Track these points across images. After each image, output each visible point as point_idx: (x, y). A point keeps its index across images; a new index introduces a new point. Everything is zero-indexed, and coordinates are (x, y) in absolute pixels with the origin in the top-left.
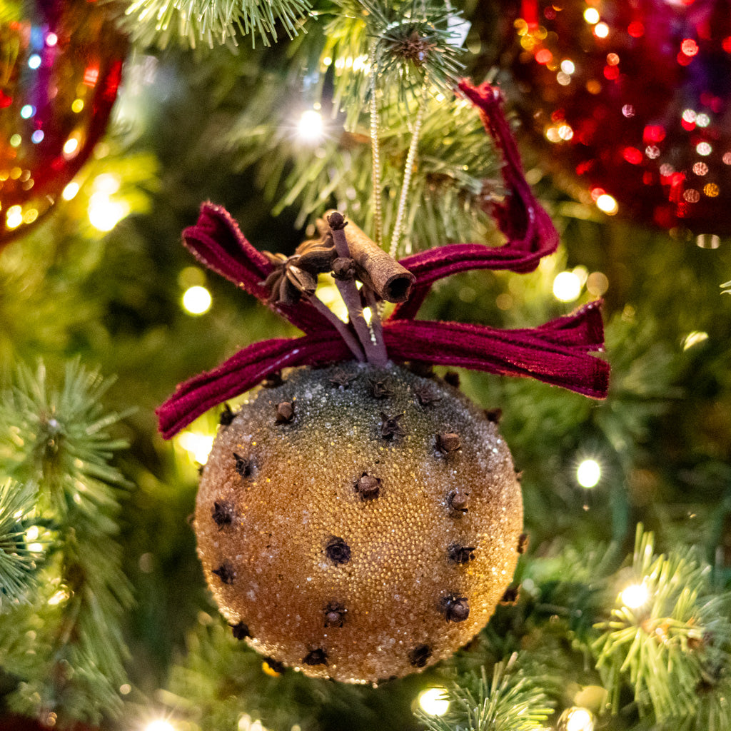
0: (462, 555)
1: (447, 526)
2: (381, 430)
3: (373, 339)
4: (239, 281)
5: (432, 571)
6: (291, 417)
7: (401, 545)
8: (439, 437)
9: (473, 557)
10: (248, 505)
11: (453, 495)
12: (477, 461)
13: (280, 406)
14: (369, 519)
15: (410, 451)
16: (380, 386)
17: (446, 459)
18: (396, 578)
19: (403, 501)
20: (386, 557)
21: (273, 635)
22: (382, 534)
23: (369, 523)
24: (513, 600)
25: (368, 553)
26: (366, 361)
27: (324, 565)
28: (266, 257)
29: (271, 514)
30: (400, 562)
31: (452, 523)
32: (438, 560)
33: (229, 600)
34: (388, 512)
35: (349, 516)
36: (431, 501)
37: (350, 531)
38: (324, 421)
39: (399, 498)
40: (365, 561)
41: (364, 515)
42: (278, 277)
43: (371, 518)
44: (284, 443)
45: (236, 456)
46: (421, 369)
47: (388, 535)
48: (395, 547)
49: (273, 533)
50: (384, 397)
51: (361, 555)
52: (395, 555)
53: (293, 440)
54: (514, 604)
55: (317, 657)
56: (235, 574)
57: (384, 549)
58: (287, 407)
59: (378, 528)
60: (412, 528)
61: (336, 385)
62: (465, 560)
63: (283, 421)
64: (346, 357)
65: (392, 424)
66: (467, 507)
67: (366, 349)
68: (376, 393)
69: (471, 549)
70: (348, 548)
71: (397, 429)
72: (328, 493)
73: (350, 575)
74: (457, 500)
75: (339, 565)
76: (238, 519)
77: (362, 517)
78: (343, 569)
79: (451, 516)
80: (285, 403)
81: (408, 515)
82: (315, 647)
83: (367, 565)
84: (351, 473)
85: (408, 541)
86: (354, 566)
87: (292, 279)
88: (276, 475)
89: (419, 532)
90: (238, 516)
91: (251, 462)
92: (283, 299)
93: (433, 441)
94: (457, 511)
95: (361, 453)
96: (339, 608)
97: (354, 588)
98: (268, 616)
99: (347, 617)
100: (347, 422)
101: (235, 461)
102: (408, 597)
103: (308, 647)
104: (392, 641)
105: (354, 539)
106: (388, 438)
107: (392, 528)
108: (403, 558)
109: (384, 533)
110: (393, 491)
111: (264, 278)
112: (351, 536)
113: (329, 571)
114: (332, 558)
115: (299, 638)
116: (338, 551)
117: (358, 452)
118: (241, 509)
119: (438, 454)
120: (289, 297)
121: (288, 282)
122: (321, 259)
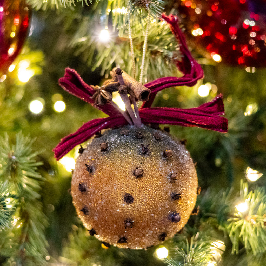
0: (176, 197)
1: (170, 186)
2: (142, 151)
3: (136, 116)
4: (82, 97)
5: (165, 204)
6: (107, 148)
7: (153, 195)
8: (164, 152)
9: (180, 197)
10: (92, 184)
11: (171, 174)
12: (179, 160)
13: (102, 144)
14: (140, 186)
15: (154, 158)
16: (140, 134)
17: (167, 160)
18: (152, 207)
19: (152, 178)
20: (147, 200)
21: (105, 233)
22: (145, 191)
23: (140, 187)
24: (196, 212)
25: (140, 199)
26: (133, 124)
27: (124, 205)
28: (92, 87)
29: (101, 186)
30: (153, 201)
31: (172, 185)
32: (167, 199)
33: (87, 221)
34: (147, 182)
35: (132, 185)
36: (163, 177)
37: (133, 191)
38: (120, 149)
39: (151, 177)
40: (139, 202)
41: (138, 184)
42: (97, 95)
43: (141, 185)
44: (105, 159)
45: (86, 165)
46: (155, 126)
47: (148, 191)
48: (151, 196)
49: (103, 194)
50: (142, 138)
51: (138, 200)
52: (151, 199)
53: (108, 157)
54: (197, 214)
55: (123, 240)
56: (89, 211)
57: (146, 197)
58: (105, 145)
59: (144, 189)
60: (156, 188)
61: (123, 135)
62: (178, 199)
63: (103, 150)
64: (125, 124)
65: (146, 148)
66: (177, 178)
67: (133, 120)
68: (138, 137)
69: (180, 194)
70: (132, 197)
71: (148, 150)
72: (123, 177)
73: (134, 208)
74: (173, 176)
75: (129, 204)
76: (89, 189)
77: (137, 185)
78: (131, 206)
79: (171, 182)
80: (104, 143)
81: (155, 183)
82: (122, 236)
83: (140, 203)
84: (132, 168)
85: (155, 193)
86: (135, 204)
87: (103, 95)
88: (102, 171)
89: (159, 189)
90: (89, 188)
91: (92, 167)
92: (100, 103)
93: (162, 153)
94: (173, 180)
95: (135, 160)
96: (130, 221)
97: (135, 212)
98: (102, 226)
99: (134, 224)
100: (128, 149)
101: (86, 167)
102: (157, 214)
103: (119, 236)
104: (152, 232)
105: (135, 194)
106: (145, 154)
107: (149, 188)
108: (154, 200)
109: (146, 191)
110: (148, 174)
111: (92, 96)
112: (133, 193)
113: (126, 207)
114: (127, 201)
115: (115, 233)
116: (129, 199)
117: (134, 160)
118: (90, 185)
119: (164, 158)
120: (102, 102)
121: (102, 96)
122: (114, 87)
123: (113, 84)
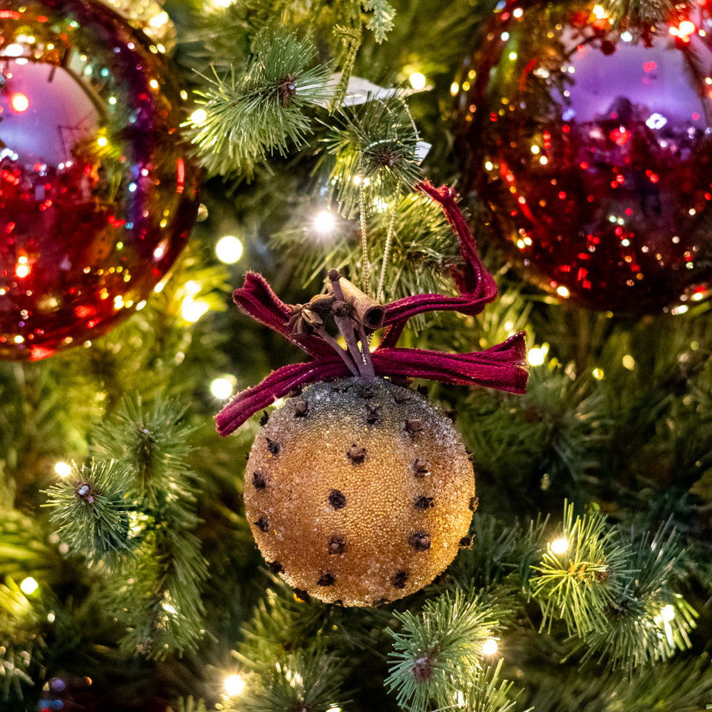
0: (424, 503)
1: (413, 482)
2: (367, 417)
3: (364, 361)
4: (272, 324)
6: (305, 411)
7: (381, 495)
8: (407, 421)
9: (432, 505)
10: (276, 472)
11: (417, 461)
12: (435, 440)
13: (297, 403)
14: (357, 477)
15: (387, 431)
16: (367, 390)
17: (412, 437)
18: (378, 518)
19: (381, 464)
20: (370, 503)
21: (297, 567)
22: (367, 487)
23: (358, 480)
24: (469, 544)
25: (358, 500)
26: (360, 376)
27: (327, 509)
28: (290, 307)
29: (291, 476)
30: (380, 507)
31: (417, 481)
32: (408, 506)
33: (267, 545)
34: (371, 472)
35: (344, 475)
36: (402, 465)
37: (345, 485)
38: (328, 413)
39: (378, 462)
40: (356, 506)
41: (355, 474)
42: (297, 318)
43: (359, 476)
44: (300, 429)
45: (268, 440)
46: (400, 380)
47: (371, 488)
48: (377, 496)
49: (293, 490)
50: (370, 397)
51: (353, 502)
52: (376, 501)
53: (307, 426)
54: (470, 547)
55: (327, 580)
56: (269, 523)
57: (369, 497)
58: (303, 405)
59: (364, 482)
60: (388, 483)
61: (337, 390)
62: (427, 507)
64: (347, 374)
65: (373, 413)
66: (427, 469)
67: (360, 367)
68: (365, 394)
69: (431, 499)
70: (344, 498)
71: (378, 416)
72: (329, 460)
73: (346, 516)
74: (420, 463)
75: (338, 510)
76: (270, 483)
77: (352, 475)
78: (341, 512)
79: (415, 475)
80: (301, 402)
81: (385, 474)
82: (325, 572)
83: (357, 509)
84: (346, 446)
85: (385, 491)
86: (348, 509)
87: (304, 317)
89: (393, 486)
90: (269, 481)
91: (278, 444)
92: (300, 331)
93: (403, 425)
94: (420, 472)
95: (352, 432)
96: (339, 541)
97: (349, 526)
99: (344, 547)
100: (343, 412)
101: (268, 443)
103: (320, 572)
104: (378, 565)
105: (348, 491)
106: (371, 422)
107: (374, 482)
108: (382, 504)
110: (374, 458)
111: (287, 321)
112: (346, 489)
113: (331, 514)
114: (333, 504)
115: (314, 565)
116: (337, 500)
118: (271, 476)
119: (407, 434)
120: (304, 330)
121: (303, 319)
122: (325, 304)
123: (325, 300)
